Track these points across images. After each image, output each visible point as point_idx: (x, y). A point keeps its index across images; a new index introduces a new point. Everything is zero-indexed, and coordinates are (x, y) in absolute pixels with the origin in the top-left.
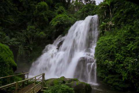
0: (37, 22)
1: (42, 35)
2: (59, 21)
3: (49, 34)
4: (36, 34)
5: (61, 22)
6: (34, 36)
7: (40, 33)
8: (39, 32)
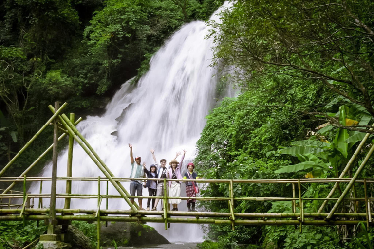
0: (33, 29)
1: (56, 83)
2: (118, 26)
3: (86, 75)
4: (33, 79)
5: (127, 29)
6: (25, 89)
7: (48, 75)
8: (44, 68)
